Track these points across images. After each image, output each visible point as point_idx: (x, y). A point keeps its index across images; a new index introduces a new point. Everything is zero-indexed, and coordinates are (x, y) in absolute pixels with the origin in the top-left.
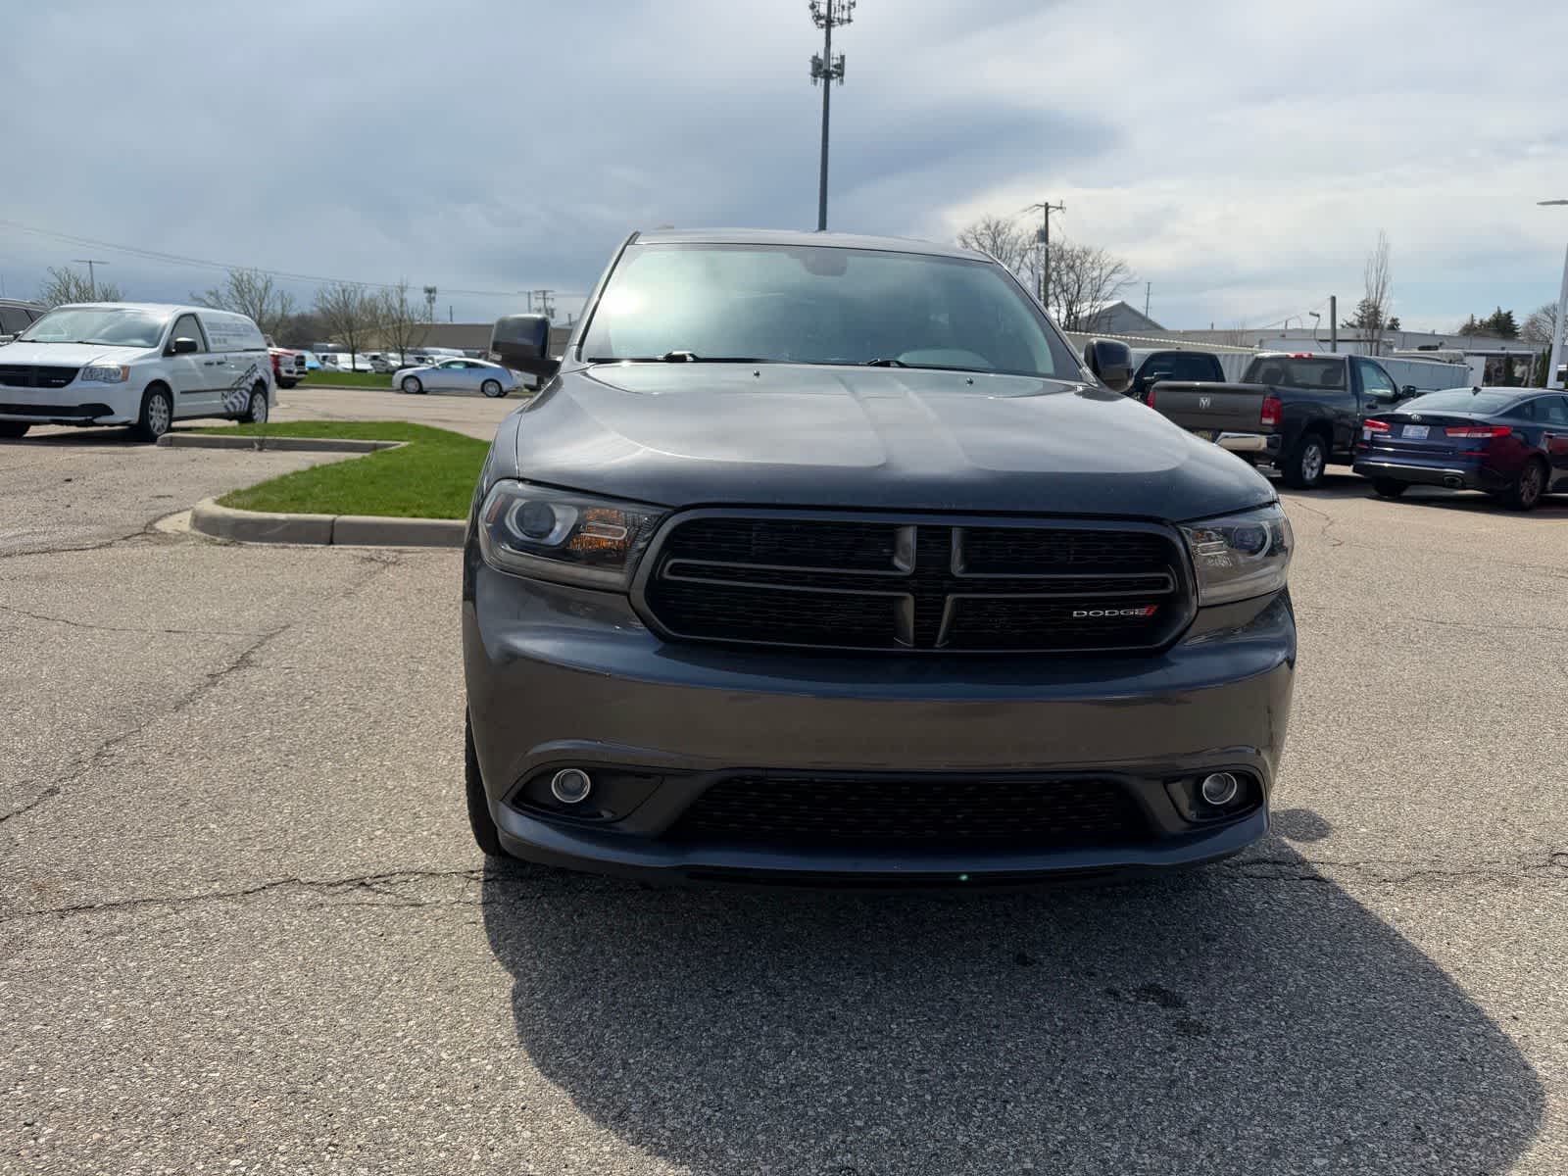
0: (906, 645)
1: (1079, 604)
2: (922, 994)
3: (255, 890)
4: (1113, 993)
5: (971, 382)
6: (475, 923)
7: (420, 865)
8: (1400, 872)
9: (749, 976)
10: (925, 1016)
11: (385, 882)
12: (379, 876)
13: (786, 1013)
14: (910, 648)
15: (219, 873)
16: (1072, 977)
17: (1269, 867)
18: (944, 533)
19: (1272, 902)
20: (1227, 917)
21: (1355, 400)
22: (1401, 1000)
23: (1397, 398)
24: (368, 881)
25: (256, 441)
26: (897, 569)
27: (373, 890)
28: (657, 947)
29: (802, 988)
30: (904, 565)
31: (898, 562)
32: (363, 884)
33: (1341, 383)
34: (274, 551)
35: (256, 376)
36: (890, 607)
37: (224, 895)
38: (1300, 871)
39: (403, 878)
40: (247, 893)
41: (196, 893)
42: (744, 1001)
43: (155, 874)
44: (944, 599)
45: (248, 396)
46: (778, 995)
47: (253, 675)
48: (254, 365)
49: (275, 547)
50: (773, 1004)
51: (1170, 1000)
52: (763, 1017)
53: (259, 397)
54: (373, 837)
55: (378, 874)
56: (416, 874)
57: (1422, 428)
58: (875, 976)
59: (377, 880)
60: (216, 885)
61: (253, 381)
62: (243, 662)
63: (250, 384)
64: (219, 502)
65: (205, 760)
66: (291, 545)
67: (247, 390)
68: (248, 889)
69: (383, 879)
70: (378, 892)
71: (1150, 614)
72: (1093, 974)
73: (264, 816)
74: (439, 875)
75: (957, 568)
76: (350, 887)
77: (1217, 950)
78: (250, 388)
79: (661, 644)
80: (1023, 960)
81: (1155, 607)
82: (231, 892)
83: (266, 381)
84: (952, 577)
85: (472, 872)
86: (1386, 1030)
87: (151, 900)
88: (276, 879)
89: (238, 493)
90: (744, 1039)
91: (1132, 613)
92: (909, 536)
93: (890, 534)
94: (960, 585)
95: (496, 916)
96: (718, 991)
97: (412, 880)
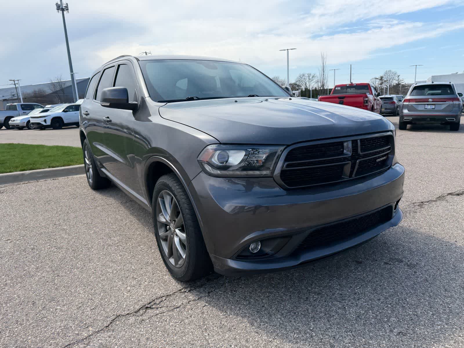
0: (346, 178)
2: (350, 280)
3: (109, 325)
4: (386, 263)
6: (205, 306)
7: (160, 294)
10: (359, 285)
11: (155, 304)
14: (348, 178)
15: (86, 324)
16: (374, 263)
18: (357, 142)
24: (149, 306)
26: (345, 155)
27: (154, 308)
30: (348, 153)
36: (341, 167)
37: (99, 331)
39: (160, 300)
40: (107, 327)
41: (85, 335)
43: (58, 334)
44: (356, 161)
46: (320, 294)
51: (399, 261)
54: (128, 290)
55: (148, 302)
56: (162, 297)
58: (334, 279)
59: (151, 304)
60: (90, 329)
68: (105, 325)
70: (157, 308)
72: (376, 260)
74: (170, 295)
75: (359, 152)
76: (144, 310)
77: (390, 245)
79: (286, 192)
80: (358, 262)
82: (101, 329)
84: (358, 155)
85: (180, 290)
88: (113, 317)
92: (350, 144)
93: (342, 144)
94: (360, 157)
95: (209, 301)
97: (164, 300)
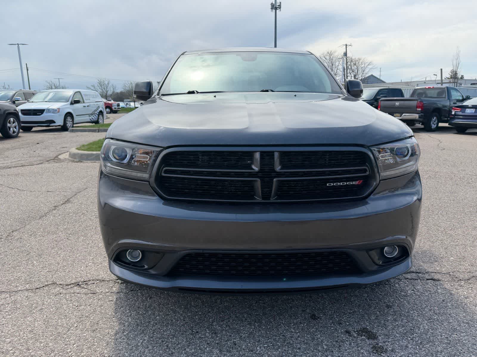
0: (258, 199)
1: (329, 181)
2: (272, 333)
3: (40, 288)
4: (348, 332)
5: (295, 96)
6: (112, 301)
7: (100, 277)
8: (467, 277)
9: (206, 325)
10: (271, 343)
11: (86, 284)
12: (85, 282)
13: (217, 342)
14: (261, 200)
15: (30, 281)
16: (332, 325)
17: (414, 275)
18: (271, 154)
19: (415, 290)
20: (397, 297)
21: (449, 101)
22: (467, 336)
23: (463, 100)
24: (80, 283)
25: (97, 129)
26: (253, 169)
27: (81, 287)
28: (175, 312)
29: (226, 331)
30: (256, 168)
31: (253, 167)
32: (78, 285)
33: (444, 96)
34: (91, 163)
35: (100, 110)
36: (251, 184)
37: (29, 289)
38: (427, 276)
39: (93, 282)
40: (37, 288)
41: (20, 289)
42: (202, 336)
44: (272, 180)
45: (97, 116)
46: (215, 333)
47: (69, 205)
48: (99, 106)
49: (92, 162)
50: (212, 338)
51: (372, 336)
52: (208, 344)
53: (101, 116)
54: (87, 265)
55: (85, 280)
56: (98, 280)
57: (472, 109)
58: (255, 325)
59: (83, 283)
60: (27, 286)
61: (98, 111)
62: (68, 201)
63: (98, 112)
64: (77, 149)
65: (42, 237)
66: (97, 162)
67: (97, 114)
69: (85, 283)
71: (360, 183)
72: (341, 324)
73: (54, 258)
74: (106, 281)
75: (278, 168)
76: (73, 286)
77: (392, 312)
78: (98, 114)
79: (163, 201)
80: (314, 317)
81: (362, 181)
82: (32, 288)
83: (103, 111)
84: (275, 172)
85: (117, 280)
86: (461, 351)
87: (3, 292)
88: (49, 283)
89: (83, 146)
90: (198, 354)
91: (352, 183)
92: (257, 156)
93: (250, 155)
94: (279, 175)
95: (120, 298)
96: (193, 331)
97: (95, 283)
